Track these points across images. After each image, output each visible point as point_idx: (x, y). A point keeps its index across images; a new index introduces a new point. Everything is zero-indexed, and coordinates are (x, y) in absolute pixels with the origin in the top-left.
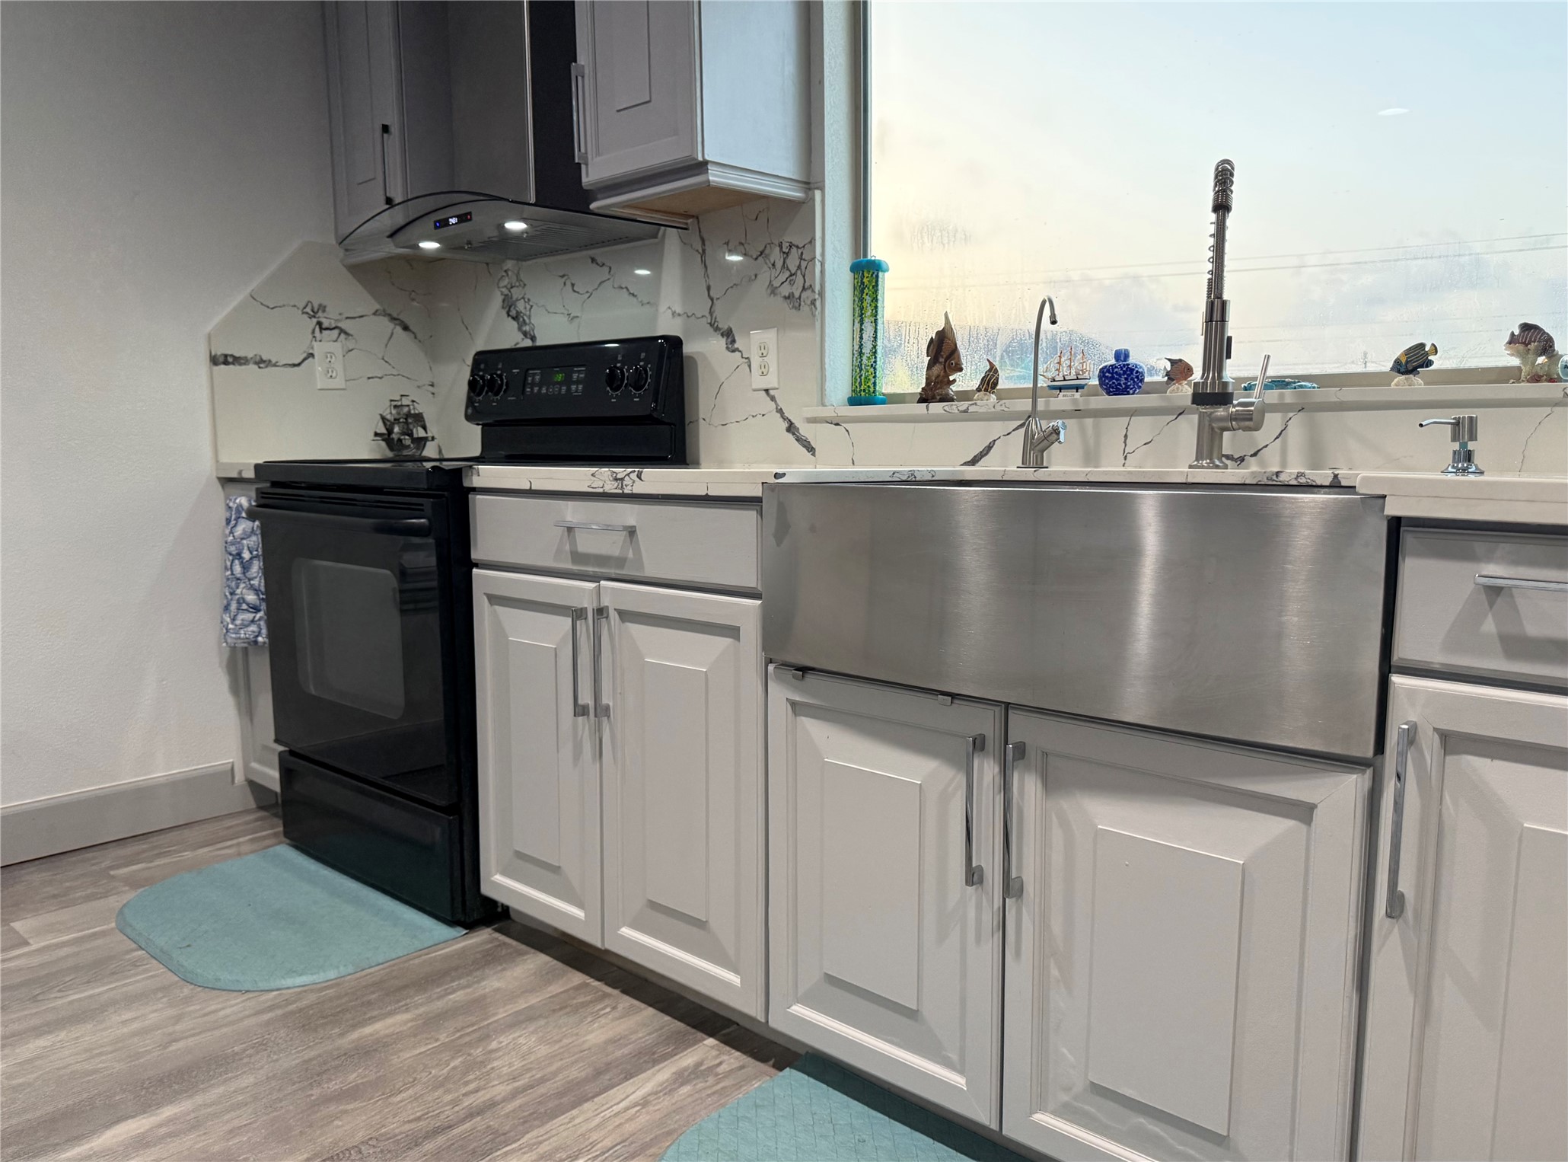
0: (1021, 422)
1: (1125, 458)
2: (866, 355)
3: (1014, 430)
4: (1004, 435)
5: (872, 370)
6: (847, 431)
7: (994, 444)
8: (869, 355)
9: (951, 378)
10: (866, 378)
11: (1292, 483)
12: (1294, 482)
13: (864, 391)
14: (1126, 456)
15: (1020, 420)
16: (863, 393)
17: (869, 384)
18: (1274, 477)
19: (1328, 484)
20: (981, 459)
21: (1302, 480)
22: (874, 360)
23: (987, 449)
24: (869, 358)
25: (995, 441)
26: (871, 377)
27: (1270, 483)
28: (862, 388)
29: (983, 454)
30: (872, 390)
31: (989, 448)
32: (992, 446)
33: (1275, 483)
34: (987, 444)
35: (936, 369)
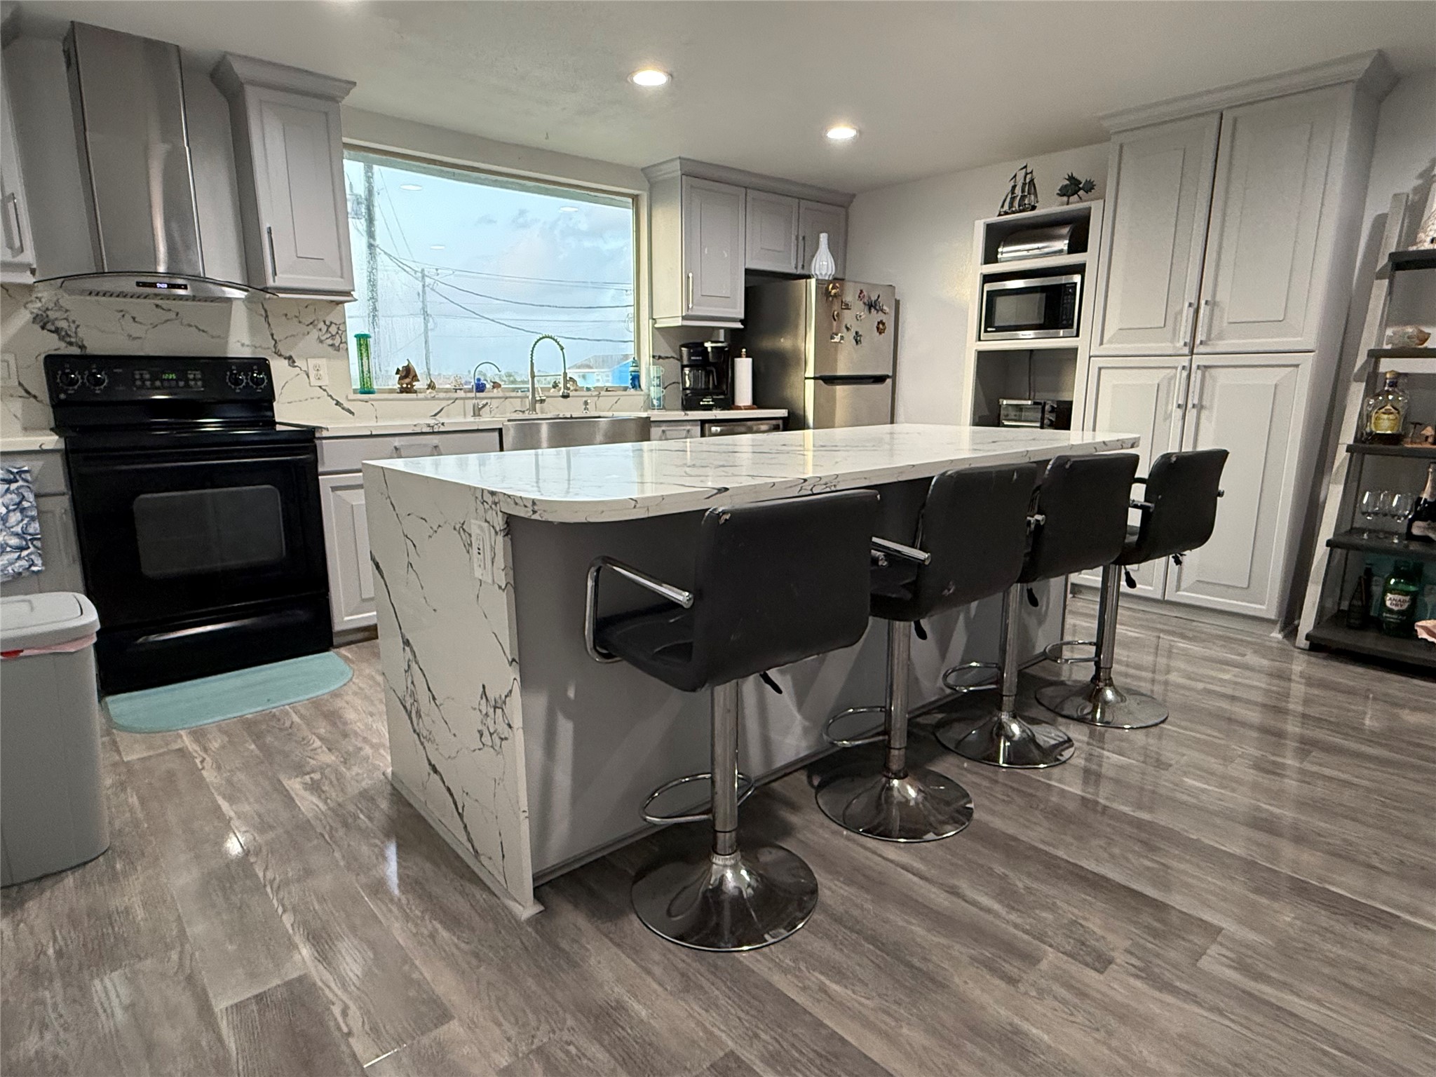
1: (492, 413)
2: (365, 373)
3: (451, 403)
4: (447, 405)
5: (368, 377)
7: (443, 409)
9: (414, 384)
10: (366, 382)
15: (453, 400)
17: (368, 385)
20: (437, 415)
22: (368, 372)
23: (440, 410)
25: (443, 407)
26: (369, 382)
29: (439, 412)
30: (370, 387)
34: (441, 408)
35: (407, 380)
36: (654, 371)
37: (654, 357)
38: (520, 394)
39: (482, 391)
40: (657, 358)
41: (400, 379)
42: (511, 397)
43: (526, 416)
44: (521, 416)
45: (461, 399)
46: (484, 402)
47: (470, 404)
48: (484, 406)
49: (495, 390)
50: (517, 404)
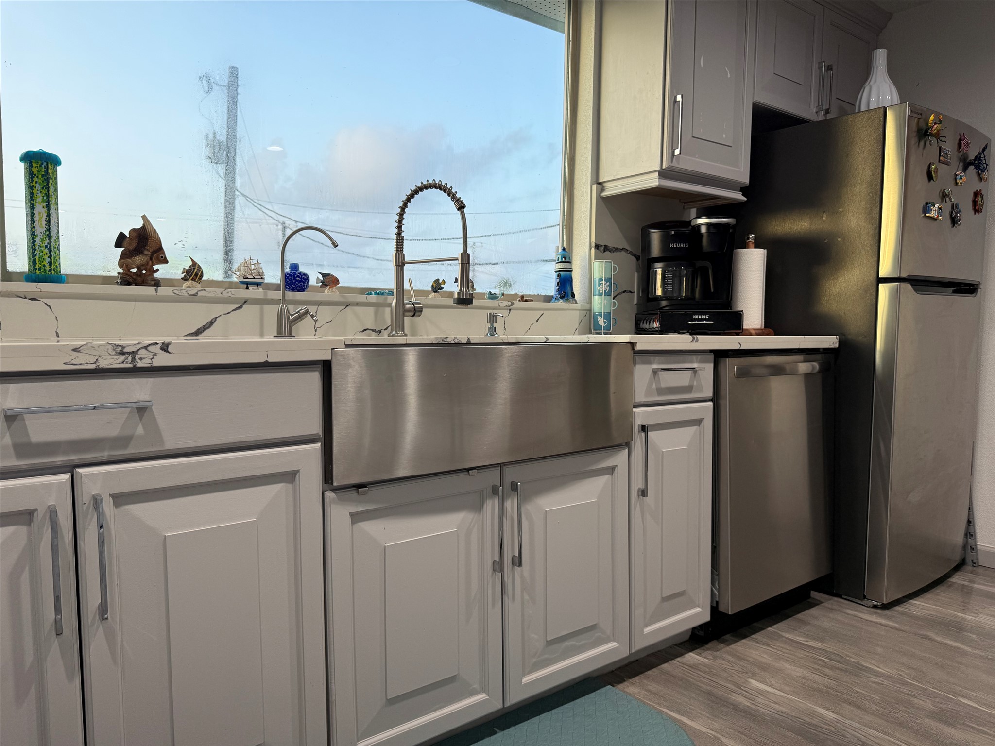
0: (239, 305)
1: (316, 331)
2: (39, 237)
3: (233, 311)
4: (224, 314)
5: (46, 250)
6: (48, 306)
7: (215, 320)
8: (42, 237)
9: (155, 267)
10: (40, 257)
11: (452, 342)
12: (453, 342)
13: (40, 269)
14: (316, 330)
15: (238, 304)
16: (38, 272)
17: (45, 263)
18: (445, 340)
19: (466, 342)
20: (204, 331)
21: (456, 341)
22: (48, 241)
23: (209, 324)
24: (42, 240)
25: (216, 318)
26: (46, 257)
27: (443, 343)
28: (37, 267)
29: (206, 327)
30: (47, 268)
31: (211, 323)
32: (214, 322)
33: (445, 343)
34: (209, 320)
35: (140, 259)
36: (599, 269)
37: (597, 247)
38: (373, 298)
39: (302, 290)
40: (601, 249)
41: (123, 256)
42: (358, 304)
43: (385, 338)
44: (373, 339)
45: (256, 301)
46: (302, 308)
47: (271, 312)
48: (301, 317)
49: (327, 290)
50: (367, 316)
